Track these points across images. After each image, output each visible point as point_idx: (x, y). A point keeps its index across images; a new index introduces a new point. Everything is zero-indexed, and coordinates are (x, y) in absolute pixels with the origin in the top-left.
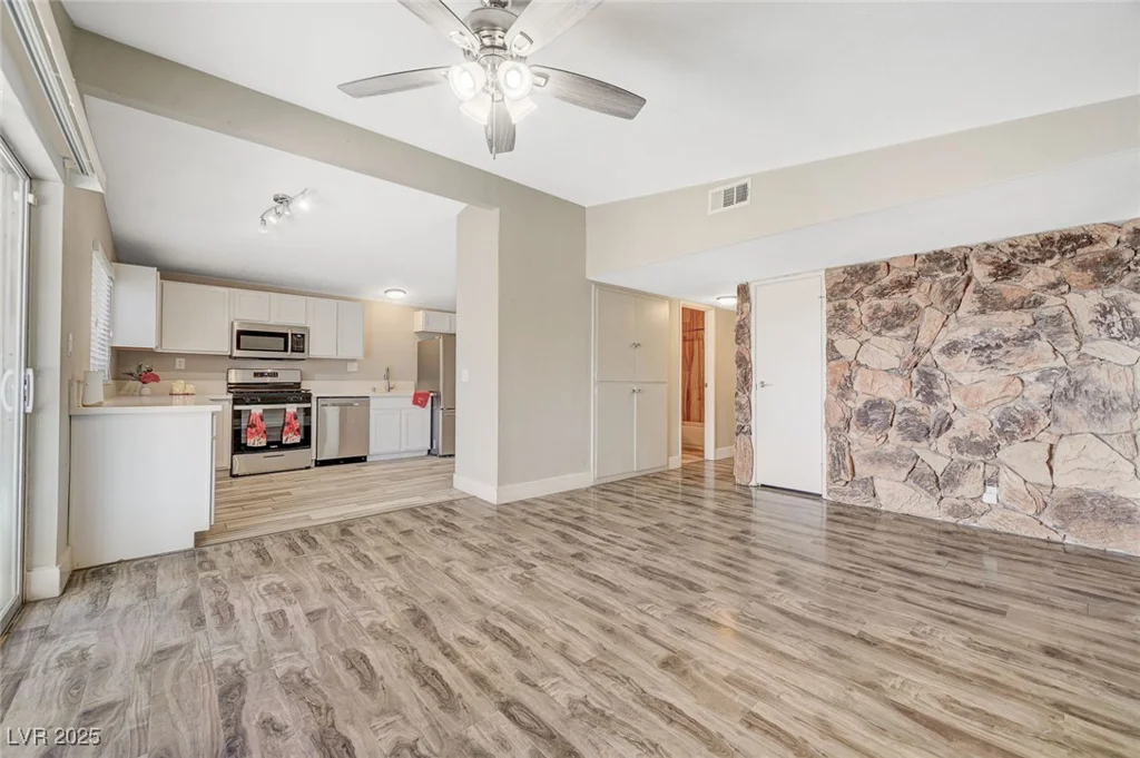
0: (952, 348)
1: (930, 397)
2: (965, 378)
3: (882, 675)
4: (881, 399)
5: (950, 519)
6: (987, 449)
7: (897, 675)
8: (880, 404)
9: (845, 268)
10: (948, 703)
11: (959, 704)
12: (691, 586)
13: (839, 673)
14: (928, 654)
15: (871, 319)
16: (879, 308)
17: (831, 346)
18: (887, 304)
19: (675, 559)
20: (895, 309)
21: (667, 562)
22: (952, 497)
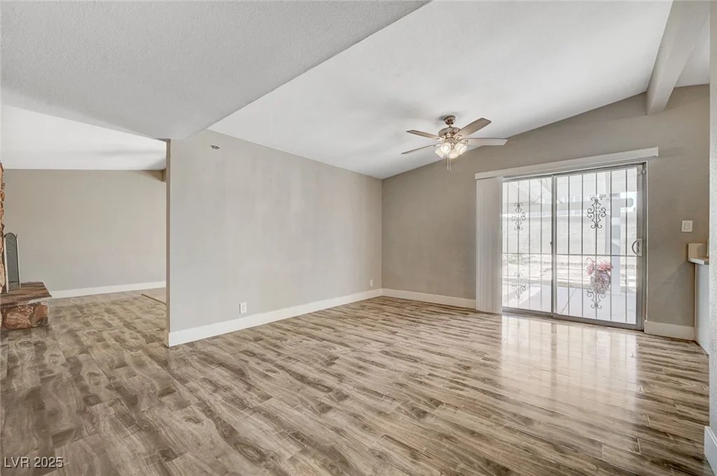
12: (387, 353)
19: (398, 369)
21: (403, 366)
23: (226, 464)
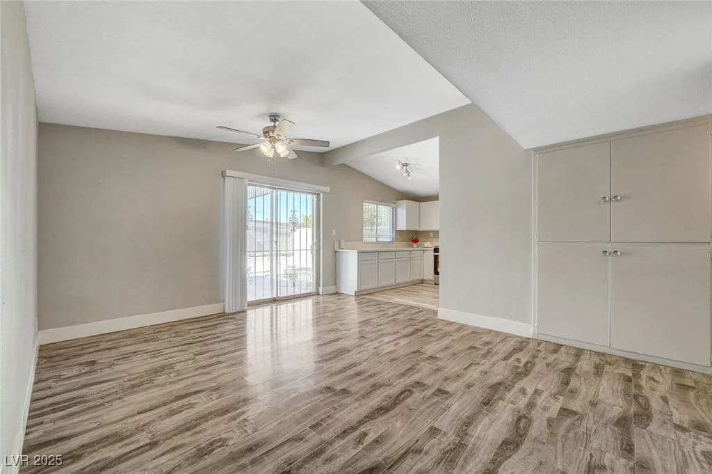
3: (221, 395)
7: (217, 399)
10: (192, 406)
11: (188, 409)
13: (230, 384)
14: (225, 416)
23: (545, 436)
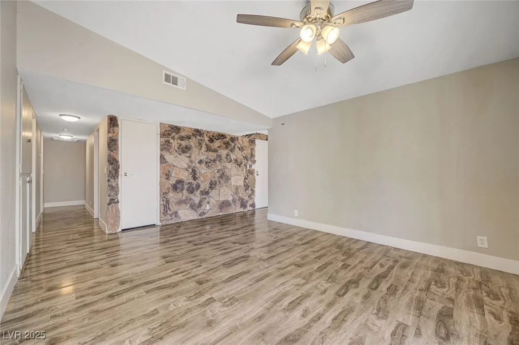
0: (201, 162)
1: (195, 178)
2: (203, 172)
4: (181, 180)
5: (200, 217)
6: (207, 193)
8: (181, 181)
9: (169, 125)
15: (178, 148)
16: (181, 145)
17: (162, 157)
18: (184, 143)
20: (186, 146)
22: (200, 211)
